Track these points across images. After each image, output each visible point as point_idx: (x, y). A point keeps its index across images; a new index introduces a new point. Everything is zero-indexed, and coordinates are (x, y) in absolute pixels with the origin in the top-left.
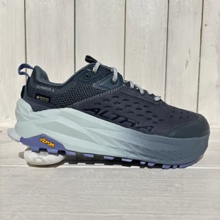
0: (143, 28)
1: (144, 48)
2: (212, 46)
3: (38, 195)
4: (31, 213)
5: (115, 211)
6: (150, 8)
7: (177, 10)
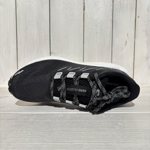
0: (96, 19)
1: (97, 33)
2: (143, 31)
3: (26, 132)
4: (21, 143)
5: (77, 141)
6: (101, 6)
7: (119, 7)
